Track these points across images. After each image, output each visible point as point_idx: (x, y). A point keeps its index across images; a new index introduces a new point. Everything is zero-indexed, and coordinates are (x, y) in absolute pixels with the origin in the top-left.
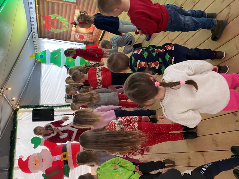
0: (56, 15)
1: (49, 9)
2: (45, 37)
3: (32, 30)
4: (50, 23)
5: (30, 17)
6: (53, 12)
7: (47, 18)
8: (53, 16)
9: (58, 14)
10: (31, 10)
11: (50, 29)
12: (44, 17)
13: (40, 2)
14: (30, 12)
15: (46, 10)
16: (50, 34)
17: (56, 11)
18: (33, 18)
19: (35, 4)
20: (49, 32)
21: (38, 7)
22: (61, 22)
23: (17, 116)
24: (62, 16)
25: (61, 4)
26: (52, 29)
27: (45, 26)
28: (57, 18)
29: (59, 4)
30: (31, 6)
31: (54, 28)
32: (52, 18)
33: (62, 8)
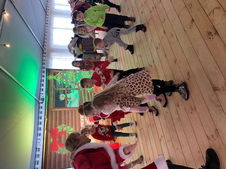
0: (63, 125)
4: (57, 139)
5: (36, 148)
6: (60, 124)
7: (54, 133)
8: (60, 128)
9: (65, 124)
11: (57, 150)
12: (51, 132)
13: (50, 114)
15: (54, 122)
17: (63, 121)
19: (45, 116)
21: (47, 120)
24: (69, 125)
25: (67, 111)
28: (64, 129)
29: (65, 111)
31: (62, 146)
32: (59, 131)
33: (68, 116)
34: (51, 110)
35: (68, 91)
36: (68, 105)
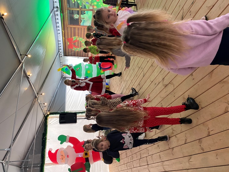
0: (77, 37)
1: (72, 33)
2: (69, 55)
3: (60, 51)
4: (73, 44)
5: (58, 41)
6: (75, 35)
7: (70, 40)
8: (74, 38)
9: (79, 36)
10: (59, 35)
11: (73, 48)
12: (68, 39)
13: (66, 29)
14: (58, 37)
15: (69, 34)
16: (73, 52)
17: (77, 34)
18: (60, 41)
19: (62, 30)
20: (72, 51)
21: (64, 32)
22: (81, 42)
23: (47, 121)
24: (81, 37)
25: (80, 28)
26: (74, 48)
27: (69, 46)
28: (78, 39)
29: (79, 28)
30: (59, 32)
31: (76, 47)
32: (74, 40)
33: (81, 31)
34: (67, 26)
35: (82, 12)
36: (81, 23)
